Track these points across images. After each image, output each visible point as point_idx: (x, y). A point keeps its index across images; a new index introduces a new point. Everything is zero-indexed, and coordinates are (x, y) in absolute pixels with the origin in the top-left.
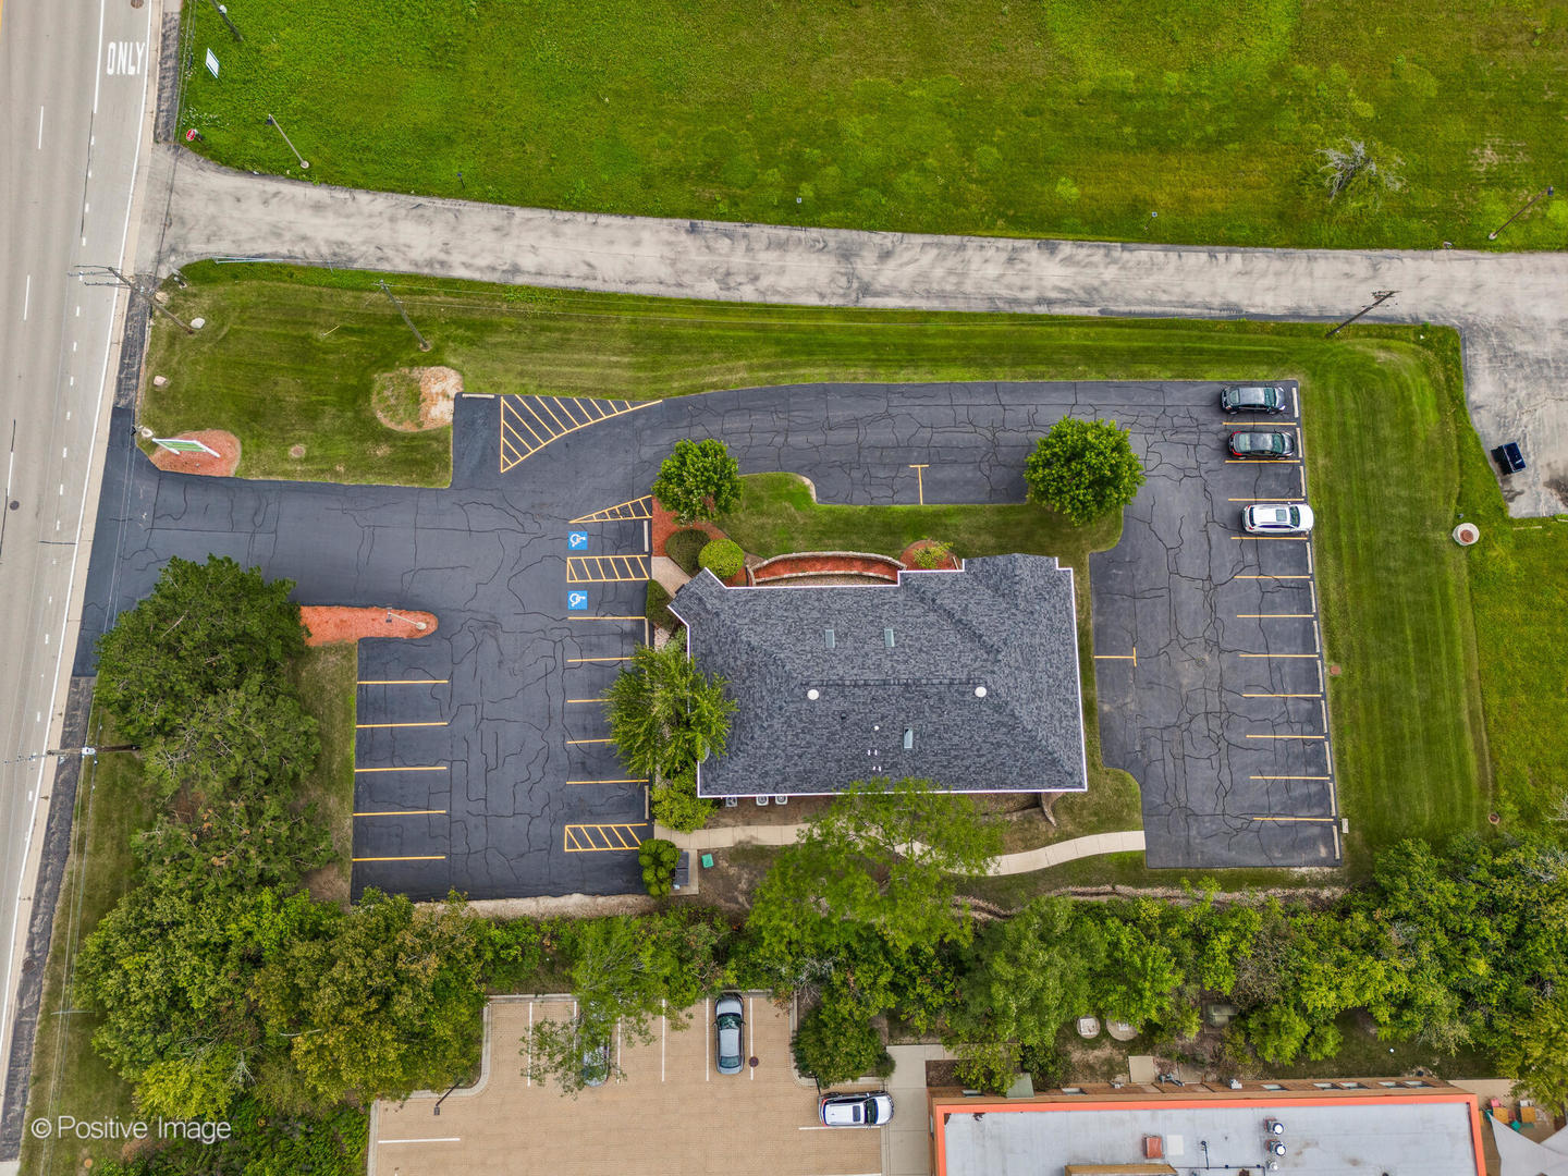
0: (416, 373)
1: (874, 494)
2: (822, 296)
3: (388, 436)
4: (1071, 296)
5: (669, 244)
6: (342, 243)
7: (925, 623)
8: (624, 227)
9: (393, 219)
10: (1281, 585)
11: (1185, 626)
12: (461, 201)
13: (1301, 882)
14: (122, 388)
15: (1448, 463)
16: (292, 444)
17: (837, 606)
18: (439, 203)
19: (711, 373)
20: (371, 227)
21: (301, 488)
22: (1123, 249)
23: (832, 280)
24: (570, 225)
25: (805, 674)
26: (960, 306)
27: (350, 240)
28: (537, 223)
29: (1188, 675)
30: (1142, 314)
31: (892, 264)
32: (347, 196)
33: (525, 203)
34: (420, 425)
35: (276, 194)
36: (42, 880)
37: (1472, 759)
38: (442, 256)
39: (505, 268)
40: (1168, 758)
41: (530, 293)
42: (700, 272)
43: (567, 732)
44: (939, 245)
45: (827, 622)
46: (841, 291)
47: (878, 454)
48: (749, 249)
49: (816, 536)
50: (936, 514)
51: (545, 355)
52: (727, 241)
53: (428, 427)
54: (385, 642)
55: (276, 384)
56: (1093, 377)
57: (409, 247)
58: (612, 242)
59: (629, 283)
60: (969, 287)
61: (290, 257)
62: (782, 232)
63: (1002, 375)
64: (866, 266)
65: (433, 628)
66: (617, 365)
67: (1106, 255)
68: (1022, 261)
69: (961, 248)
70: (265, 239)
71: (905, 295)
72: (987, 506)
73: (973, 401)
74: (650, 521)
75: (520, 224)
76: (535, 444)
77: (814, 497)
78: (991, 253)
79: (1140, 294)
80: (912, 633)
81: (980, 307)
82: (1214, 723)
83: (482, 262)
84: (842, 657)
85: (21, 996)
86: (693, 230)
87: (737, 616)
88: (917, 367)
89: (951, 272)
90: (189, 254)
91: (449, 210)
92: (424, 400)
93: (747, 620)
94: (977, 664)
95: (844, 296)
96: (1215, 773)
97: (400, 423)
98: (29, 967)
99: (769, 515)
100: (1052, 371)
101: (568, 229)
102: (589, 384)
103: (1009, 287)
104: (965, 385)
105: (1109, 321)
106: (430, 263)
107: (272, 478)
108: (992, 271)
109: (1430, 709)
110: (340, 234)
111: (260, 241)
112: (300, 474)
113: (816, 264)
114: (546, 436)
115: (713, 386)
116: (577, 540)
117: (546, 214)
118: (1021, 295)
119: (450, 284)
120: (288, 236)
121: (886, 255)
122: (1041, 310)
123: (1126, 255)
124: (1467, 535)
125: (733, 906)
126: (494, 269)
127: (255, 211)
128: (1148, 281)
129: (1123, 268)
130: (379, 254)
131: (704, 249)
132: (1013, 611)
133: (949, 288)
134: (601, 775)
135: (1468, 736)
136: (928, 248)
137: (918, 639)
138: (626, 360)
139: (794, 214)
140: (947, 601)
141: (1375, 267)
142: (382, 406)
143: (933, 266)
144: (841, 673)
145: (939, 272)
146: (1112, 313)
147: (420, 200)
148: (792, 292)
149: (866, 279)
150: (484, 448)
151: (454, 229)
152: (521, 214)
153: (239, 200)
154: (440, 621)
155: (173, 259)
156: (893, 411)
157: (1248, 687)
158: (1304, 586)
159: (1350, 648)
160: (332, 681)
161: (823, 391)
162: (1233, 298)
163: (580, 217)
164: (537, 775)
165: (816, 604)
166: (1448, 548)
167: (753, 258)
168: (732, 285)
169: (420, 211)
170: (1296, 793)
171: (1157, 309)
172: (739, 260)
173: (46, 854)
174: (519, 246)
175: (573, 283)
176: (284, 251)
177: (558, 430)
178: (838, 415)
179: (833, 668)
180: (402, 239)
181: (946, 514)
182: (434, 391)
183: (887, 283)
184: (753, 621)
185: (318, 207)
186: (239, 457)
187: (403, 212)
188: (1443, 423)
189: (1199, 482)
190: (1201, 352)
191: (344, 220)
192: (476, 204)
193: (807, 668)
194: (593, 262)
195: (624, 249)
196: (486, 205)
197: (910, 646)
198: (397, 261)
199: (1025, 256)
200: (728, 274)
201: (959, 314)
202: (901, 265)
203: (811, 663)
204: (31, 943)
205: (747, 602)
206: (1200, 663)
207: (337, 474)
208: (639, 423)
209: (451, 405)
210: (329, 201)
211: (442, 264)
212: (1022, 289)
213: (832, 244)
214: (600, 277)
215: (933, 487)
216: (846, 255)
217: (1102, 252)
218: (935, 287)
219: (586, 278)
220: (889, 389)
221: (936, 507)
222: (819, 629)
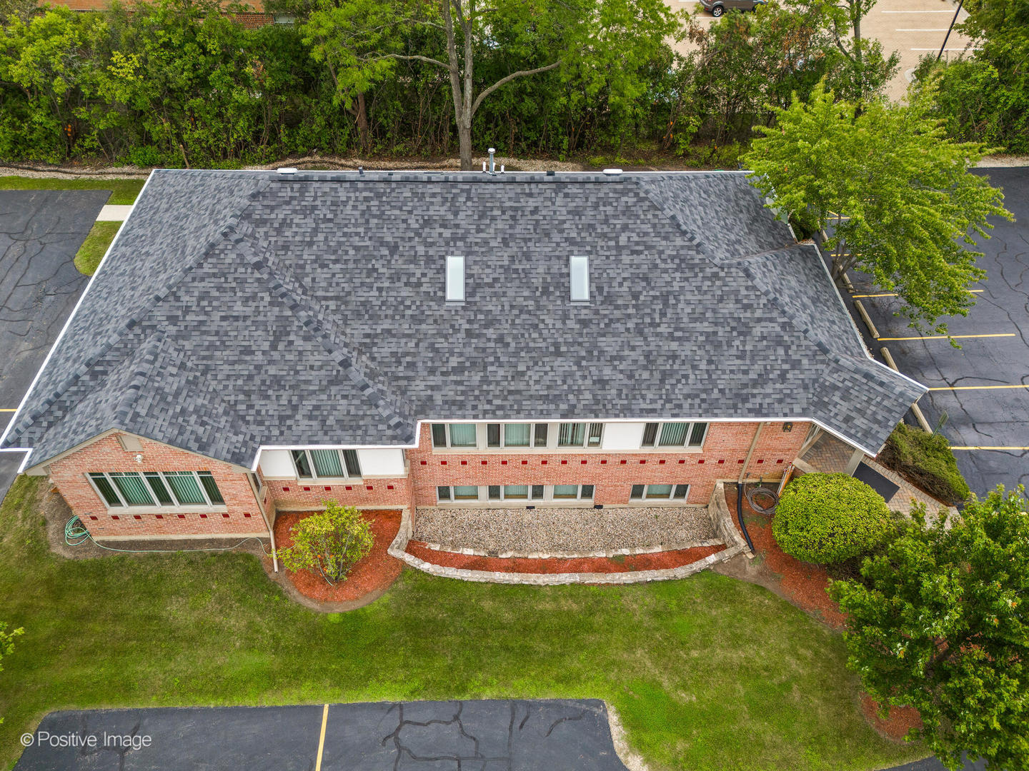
1: (451, 732)
7: (374, 318)
17: (564, 365)
25: (631, 200)
45: (584, 323)
49: (598, 620)
50: (296, 677)
72: (153, 704)
77: (613, 719)
80: (405, 292)
84: (556, 237)
87: (779, 342)
93: (757, 330)
94: (280, 214)
99: (725, 668)
132: (172, 329)
137: (395, 278)
140: (315, 359)
144: (559, 200)
165: (607, 372)
179: (576, 212)
181: (270, 680)
184: (745, 332)
193: (627, 211)
197: (414, 260)
203: (619, 223)
205: (762, 380)
221: (289, 699)
222: (609, 299)
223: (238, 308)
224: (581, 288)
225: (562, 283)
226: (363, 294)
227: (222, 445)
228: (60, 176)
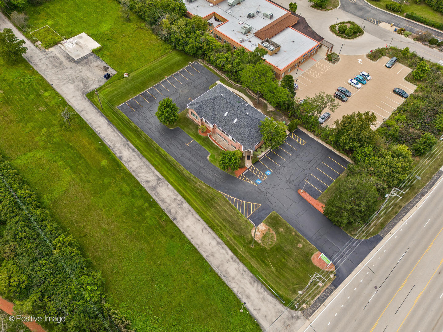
0: (260, 242)
1: (200, 147)
2: (167, 185)
3: (277, 232)
4: (128, 148)
5: (183, 221)
6: (250, 283)
7: (218, 113)
8: (187, 232)
9: (233, 279)
10: (158, 89)
11: (178, 96)
12: (214, 269)
13: (203, 64)
14: (331, 292)
15: (114, 83)
16: (300, 248)
17: (228, 127)
18: (219, 274)
19: (203, 188)
20: (240, 281)
21: (305, 236)
22: (110, 146)
23: (162, 186)
24: (197, 243)
25: (245, 117)
26: (147, 163)
27: (248, 282)
28: (203, 250)
29: (185, 91)
30: (123, 135)
31: (148, 179)
32: (238, 294)
33: (201, 257)
34: (269, 229)
35: (255, 310)
36: (412, 207)
37: (164, 58)
38: (231, 260)
39: (220, 246)
40: (201, 86)
41: (220, 236)
42: (183, 209)
43: (290, 157)
44: (137, 175)
45: (233, 125)
46: (163, 183)
47: (191, 152)
48: (169, 205)
49: (216, 149)
50: (194, 137)
51: (230, 220)
52: (171, 211)
53: (268, 227)
54: (311, 195)
55: (293, 266)
56: (143, 133)
57: (236, 269)
58: (193, 231)
59: (199, 220)
60: (142, 164)
61: (265, 290)
62: (160, 203)
63: (157, 145)
64: (154, 183)
65: (299, 190)
66: (219, 205)
67: (114, 148)
68: (128, 160)
69: (134, 171)
70: (268, 300)
71: (154, 172)
72: (184, 131)
73: (166, 145)
74: (242, 174)
75: (207, 252)
76: (250, 204)
77: (210, 155)
78: (131, 166)
79: (118, 138)
80: (222, 112)
81: (144, 160)
82: (190, 84)
83: (224, 251)
85: (427, 192)
86: (175, 219)
88: (168, 159)
89: (141, 169)
90: (289, 312)
91: (219, 270)
92: (263, 234)
94: (218, 99)
95: (164, 182)
96: (198, 80)
97: (272, 234)
98: (423, 195)
100: (148, 139)
101: (199, 242)
102: (228, 205)
103: (136, 158)
104: (164, 149)
105: (128, 139)
106: (235, 261)
107: (310, 243)
108: (135, 163)
109: (161, 65)
110: (249, 286)
111: (269, 300)
112: (303, 239)
113: (161, 191)
114: (246, 204)
115: (206, 185)
116: (259, 182)
117: (200, 250)
118: (136, 155)
119: (235, 252)
120: (261, 296)
121: (148, 182)
122: (136, 150)
123: (111, 145)
124: (126, 75)
125: (285, 118)
126: (223, 248)
127: (264, 309)
128: (114, 139)
129: (115, 144)
130: (244, 273)
131: (178, 213)
133: (145, 167)
134: (290, 147)
135: (160, 60)
136: (139, 176)
137: (222, 110)
138: (216, 205)
139: (153, 204)
141: (82, 111)
142: (273, 241)
143: (143, 172)
145: (143, 171)
146: (126, 140)
147: (223, 278)
148: (172, 191)
149: (156, 181)
150: (260, 212)
151: (222, 264)
152: (204, 255)
153: (266, 316)
154: (297, 190)
155: (294, 315)
156: (181, 156)
157: (180, 84)
158: (155, 87)
159: (160, 77)
160: (327, 197)
161: (188, 169)
162: (107, 125)
163: (193, 243)
164: (301, 155)
166: (131, 76)
167: (171, 203)
168: (180, 202)
169: (226, 275)
170: (190, 70)
171: (119, 134)
172: (174, 205)
173: (409, 211)
174: (212, 248)
175: (210, 230)
176: (265, 293)
177: (243, 203)
178: (190, 163)
179: (240, 115)
180: (236, 272)
181: (192, 135)
182: (260, 234)
183: (154, 177)
184: (244, 134)
185: (248, 297)
186: (314, 254)
187: (229, 278)
188: (107, 88)
189: (150, 108)
190: (123, 123)
191: (245, 288)
192: (212, 266)
194: (201, 230)
195: (192, 228)
196: (210, 264)
197: (224, 110)
198: (241, 268)
199: (126, 160)
200: (179, 204)
201: (149, 161)
202: (148, 178)
203: (243, 118)
204: (420, 199)
206: (182, 91)
207: (295, 233)
208: (226, 191)
209: (259, 226)
210: (244, 296)
211: (232, 259)
212: (134, 156)
213: (154, 192)
214: (203, 227)
215: (189, 140)
216: (154, 188)
217: (114, 149)
218: (147, 169)
219: (206, 229)
220: (177, 159)
221: (192, 137)
222: (236, 124)
223: (209, 105)
224: (234, 122)
225: (234, 120)
226: (219, 110)
227: (200, 115)
228: (218, 73)
